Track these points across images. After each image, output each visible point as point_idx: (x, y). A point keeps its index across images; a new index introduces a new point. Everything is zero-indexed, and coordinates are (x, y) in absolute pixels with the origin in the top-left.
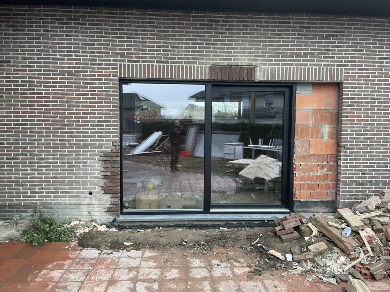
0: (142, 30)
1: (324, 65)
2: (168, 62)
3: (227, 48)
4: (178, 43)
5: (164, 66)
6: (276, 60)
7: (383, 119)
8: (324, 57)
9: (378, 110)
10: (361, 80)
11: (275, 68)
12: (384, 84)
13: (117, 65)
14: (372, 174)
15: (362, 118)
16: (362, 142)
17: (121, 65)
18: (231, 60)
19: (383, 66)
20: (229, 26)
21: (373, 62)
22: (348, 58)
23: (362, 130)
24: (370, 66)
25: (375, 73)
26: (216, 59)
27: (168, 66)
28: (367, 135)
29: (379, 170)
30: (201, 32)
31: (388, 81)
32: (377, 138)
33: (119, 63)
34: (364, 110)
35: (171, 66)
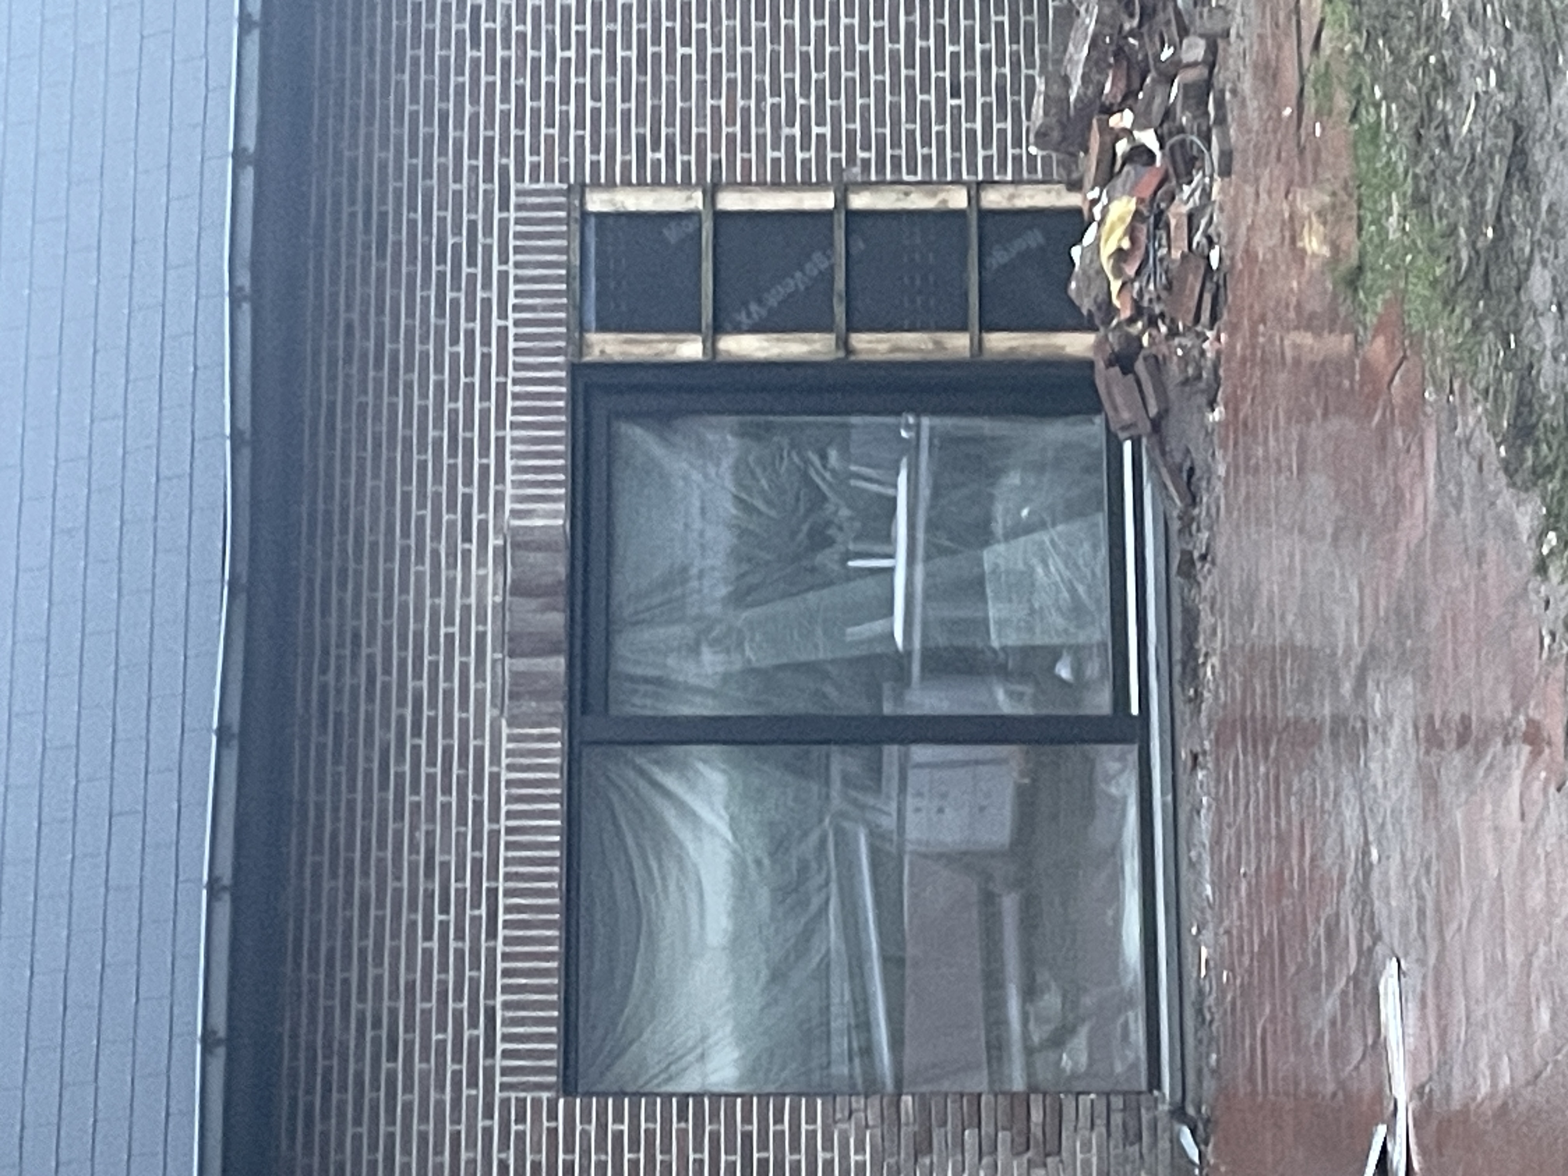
0: (362, 998)
1: (504, 260)
2: (493, 893)
3: (434, 650)
4: (414, 848)
5: (508, 909)
6: (484, 453)
7: (725, 22)
8: (472, 262)
9: (686, 43)
10: (565, 115)
11: (516, 455)
12: (581, 20)
13: (505, 1102)
14: (955, 55)
15: (723, 103)
16: (820, 99)
17: (504, 1087)
18: (481, 637)
19: (506, 30)
20: (340, 645)
21: (491, 71)
22: (474, 169)
23: (769, 101)
24: (506, 82)
25: (536, 61)
26: (480, 694)
27: (508, 893)
28: (790, 82)
29: (940, 29)
30: (369, 759)
31: (566, 9)
32: (806, 41)
33: (498, 1094)
34: (686, 97)
35: (508, 877)
